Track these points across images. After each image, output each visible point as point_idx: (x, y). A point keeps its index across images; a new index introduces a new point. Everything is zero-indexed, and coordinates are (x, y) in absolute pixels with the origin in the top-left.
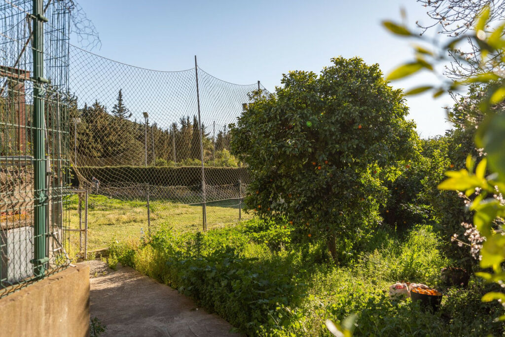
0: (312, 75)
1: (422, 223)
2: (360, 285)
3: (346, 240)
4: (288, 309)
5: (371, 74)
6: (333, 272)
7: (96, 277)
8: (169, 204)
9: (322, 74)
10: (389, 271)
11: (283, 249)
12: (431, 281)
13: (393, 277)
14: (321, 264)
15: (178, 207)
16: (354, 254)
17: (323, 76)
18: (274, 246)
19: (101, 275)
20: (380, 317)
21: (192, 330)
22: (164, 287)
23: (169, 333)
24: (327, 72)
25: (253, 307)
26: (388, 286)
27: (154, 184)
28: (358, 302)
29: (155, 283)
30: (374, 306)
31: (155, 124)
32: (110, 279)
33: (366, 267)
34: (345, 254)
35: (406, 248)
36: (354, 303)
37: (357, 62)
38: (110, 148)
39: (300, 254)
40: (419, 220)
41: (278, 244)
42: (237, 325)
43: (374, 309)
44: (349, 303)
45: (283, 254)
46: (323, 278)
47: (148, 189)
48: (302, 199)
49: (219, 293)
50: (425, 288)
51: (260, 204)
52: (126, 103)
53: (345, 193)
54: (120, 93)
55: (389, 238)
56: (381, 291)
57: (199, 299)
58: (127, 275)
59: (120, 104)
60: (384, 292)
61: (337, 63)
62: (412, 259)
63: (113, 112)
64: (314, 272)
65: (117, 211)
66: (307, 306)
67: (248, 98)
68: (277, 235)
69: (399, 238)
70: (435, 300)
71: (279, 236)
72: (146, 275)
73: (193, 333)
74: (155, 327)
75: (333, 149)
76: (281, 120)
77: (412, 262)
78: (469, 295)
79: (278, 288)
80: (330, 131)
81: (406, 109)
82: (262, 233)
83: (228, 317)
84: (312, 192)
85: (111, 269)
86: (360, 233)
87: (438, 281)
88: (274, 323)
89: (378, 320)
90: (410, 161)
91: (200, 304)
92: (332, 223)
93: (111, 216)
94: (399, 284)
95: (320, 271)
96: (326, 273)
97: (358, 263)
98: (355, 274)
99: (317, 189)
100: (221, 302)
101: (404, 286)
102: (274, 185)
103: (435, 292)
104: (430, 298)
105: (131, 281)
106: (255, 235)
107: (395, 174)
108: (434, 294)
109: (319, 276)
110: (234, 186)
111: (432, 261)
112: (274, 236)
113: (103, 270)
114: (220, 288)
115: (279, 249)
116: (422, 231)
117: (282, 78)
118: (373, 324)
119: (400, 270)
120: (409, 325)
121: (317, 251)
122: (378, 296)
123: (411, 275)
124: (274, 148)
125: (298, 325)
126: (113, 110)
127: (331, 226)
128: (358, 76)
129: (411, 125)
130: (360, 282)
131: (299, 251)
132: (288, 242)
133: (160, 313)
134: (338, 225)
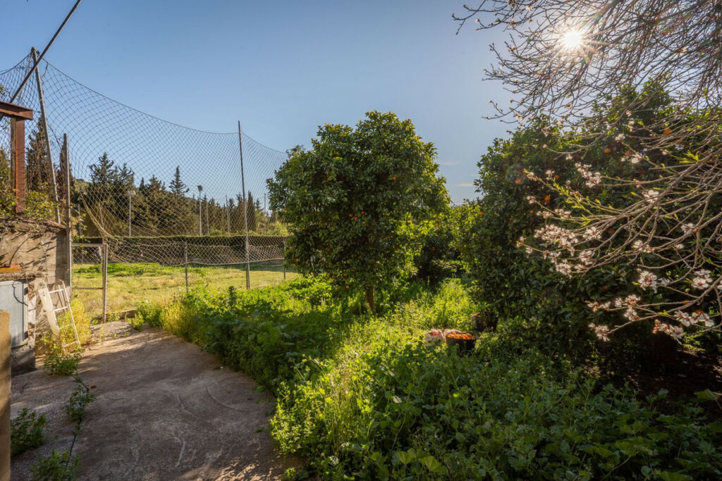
0: (347, 129)
1: (451, 277)
2: (397, 332)
3: (384, 292)
4: (316, 361)
5: (404, 129)
6: (371, 322)
7: (115, 339)
8: (220, 270)
9: (357, 128)
10: (424, 320)
11: (323, 303)
12: (463, 327)
13: (428, 325)
14: (359, 317)
15: (229, 272)
16: (391, 305)
17: (359, 130)
18: (315, 301)
19: (122, 337)
20: (418, 364)
21: (210, 391)
22: (191, 346)
23: (180, 397)
24: (362, 126)
25: (279, 361)
26: (424, 333)
27: (192, 243)
28: (394, 349)
29: (182, 342)
30: (411, 352)
31: (213, 200)
32: (129, 340)
33: (403, 316)
34: (382, 306)
35: (439, 299)
36: (390, 351)
37: (390, 117)
38: (166, 220)
39: (339, 307)
40: (448, 274)
41: (319, 299)
42: (263, 383)
43: (411, 356)
44: (386, 351)
45: (322, 308)
46: (361, 329)
47: (186, 247)
48: (339, 248)
49: (245, 348)
50: (459, 333)
51: (298, 257)
52: (183, 179)
53: (380, 241)
54: (177, 169)
55: (423, 291)
56: (418, 338)
57: (224, 356)
58: (152, 335)
59: (177, 180)
60: (421, 338)
61: (371, 117)
62: (445, 307)
63: (170, 187)
64: (351, 322)
65: (166, 276)
66: (341, 357)
67: (287, 155)
68: (318, 291)
69: (431, 291)
70: (470, 344)
71: (320, 292)
72: (175, 334)
73: (210, 396)
74: (165, 392)
75: (369, 200)
76: (316, 170)
77: (444, 311)
78: (500, 338)
79: (311, 340)
80: (366, 182)
81: (436, 166)
82: (304, 289)
83: (254, 374)
84: (348, 241)
85: (136, 329)
86: (396, 283)
87: (469, 327)
88: (300, 378)
89: (415, 367)
90: (441, 214)
91: (225, 362)
92: (369, 272)
93: (158, 281)
94: (434, 330)
95: (359, 322)
96: (363, 324)
97: (395, 313)
98: (392, 324)
99: (353, 238)
100: (247, 358)
101: (439, 333)
102: (311, 237)
103: (469, 336)
104: (465, 342)
105: (155, 341)
106: (297, 291)
107: (428, 227)
108: (468, 338)
109: (355, 327)
110: (279, 247)
111: (462, 310)
112: (316, 292)
113: (125, 331)
114: (246, 342)
115: (320, 304)
116: (452, 283)
117: (318, 130)
118: (410, 371)
119: (434, 318)
120: (450, 371)
121: (356, 304)
122: (415, 342)
123: (444, 323)
124: (309, 197)
125: (327, 378)
126: (170, 185)
127: (367, 275)
128: (392, 131)
129: (441, 180)
130: (397, 330)
131: (338, 305)
132: (328, 298)
133: (178, 374)
134: (374, 274)
